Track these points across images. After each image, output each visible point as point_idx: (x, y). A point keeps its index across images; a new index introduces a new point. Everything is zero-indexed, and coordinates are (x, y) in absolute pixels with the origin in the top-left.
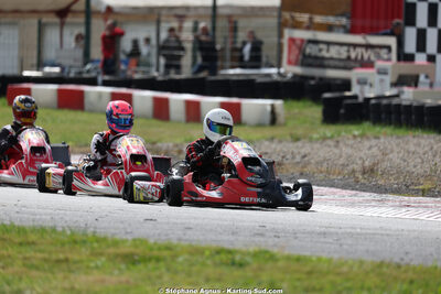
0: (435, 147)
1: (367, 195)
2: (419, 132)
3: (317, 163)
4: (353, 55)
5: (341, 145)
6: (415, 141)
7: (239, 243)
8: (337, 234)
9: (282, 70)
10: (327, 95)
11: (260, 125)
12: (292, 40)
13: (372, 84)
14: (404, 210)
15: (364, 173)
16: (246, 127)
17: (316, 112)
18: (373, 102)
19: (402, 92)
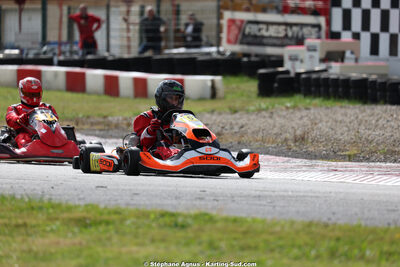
0: (360, 117)
1: (298, 161)
2: (345, 103)
3: (253, 133)
4: (290, 34)
5: (275, 116)
6: (343, 111)
7: (181, 207)
8: (271, 196)
9: (221, 49)
10: (262, 71)
11: (201, 99)
12: (232, 22)
13: (302, 60)
14: (332, 173)
15: (296, 141)
16: (189, 101)
17: (252, 86)
18: (304, 76)
19: (330, 67)
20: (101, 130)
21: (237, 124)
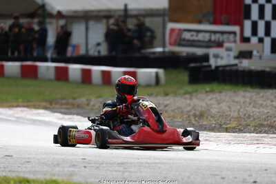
0: (254, 98)
2: (248, 89)
4: (213, 39)
5: (194, 97)
10: (192, 65)
12: (172, 30)
13: (222, 58)
18: (221, 69)
19: (241, 63)
20: (66, 109)
21: (163, 104)
